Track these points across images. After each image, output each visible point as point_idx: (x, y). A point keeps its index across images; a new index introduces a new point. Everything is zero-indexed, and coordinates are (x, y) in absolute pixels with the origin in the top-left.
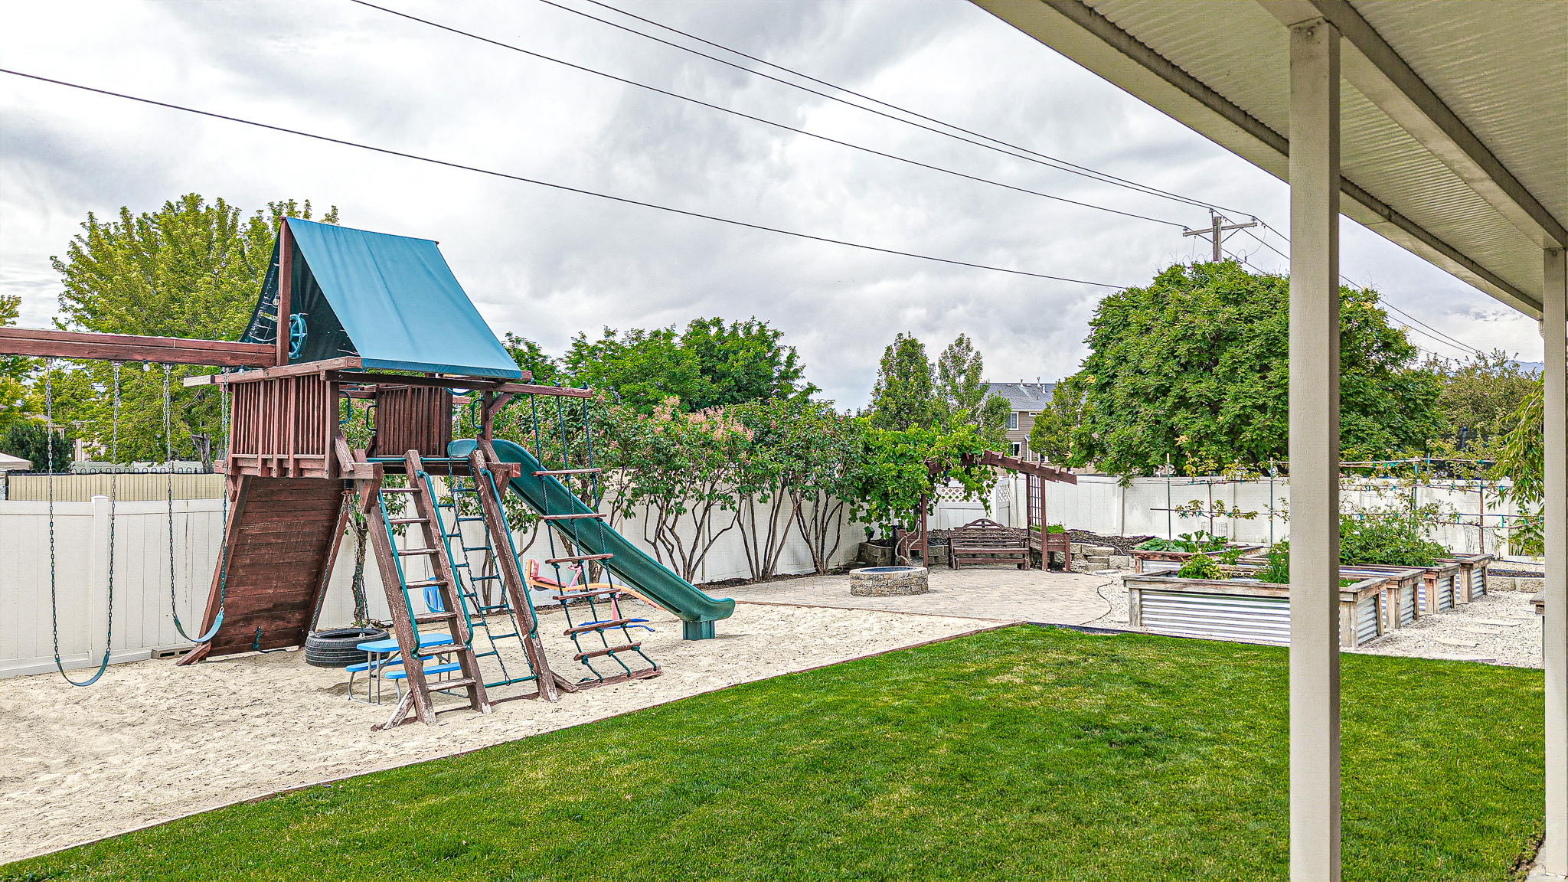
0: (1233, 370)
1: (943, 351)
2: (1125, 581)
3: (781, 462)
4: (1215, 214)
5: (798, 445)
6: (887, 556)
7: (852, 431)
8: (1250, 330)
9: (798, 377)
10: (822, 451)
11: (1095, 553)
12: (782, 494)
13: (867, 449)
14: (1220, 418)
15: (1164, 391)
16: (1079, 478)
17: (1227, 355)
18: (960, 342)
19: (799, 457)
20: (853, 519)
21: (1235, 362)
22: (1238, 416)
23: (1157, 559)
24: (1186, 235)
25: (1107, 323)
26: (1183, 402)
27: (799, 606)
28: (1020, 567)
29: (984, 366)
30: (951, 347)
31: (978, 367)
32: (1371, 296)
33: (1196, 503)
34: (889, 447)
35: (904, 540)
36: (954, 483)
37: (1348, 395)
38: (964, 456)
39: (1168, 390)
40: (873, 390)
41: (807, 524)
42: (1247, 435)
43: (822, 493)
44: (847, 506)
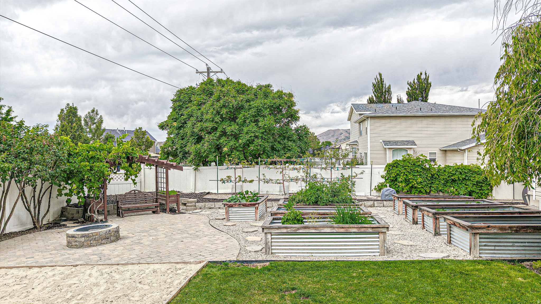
0: (245, 121)
1: (85, 115)
2: (263, 229)
3: (10, 163)
4: (208, 66)
5: (24, 152)
6: (80, 213)
7: (59, 144)
8: (250, 105)
9: (12, 121)
10: (42, 155)
11: (188, 202)
12: (10, 183)
13: (70, 155)
14: (240, 141)
15: (215, 129)
16: (184, 168)
17: (241, 115)
18: (93, 111)
19: (24, 159)
20: (60, 195)
21: (245, 118)
22: (248, 140)
23: (237, 206)
24: (197, 73)
25: (180, 101)
26: (224, 133)
27: (30, 267)
28: (154, 212)
29: (104, 121)
30: (89, 113)
31: (101, 121)
32: (291, 95)
33: (229, 177)
34: (85, 153)
35: (93, 205)
36: (122, 171)
37: (283, 133)
38: (128, 158)
39: (217, 128)
40: (54, 128)
41: (29, 200)
42: (252, 147)
43: (39, 181)
44: (55, 188)
